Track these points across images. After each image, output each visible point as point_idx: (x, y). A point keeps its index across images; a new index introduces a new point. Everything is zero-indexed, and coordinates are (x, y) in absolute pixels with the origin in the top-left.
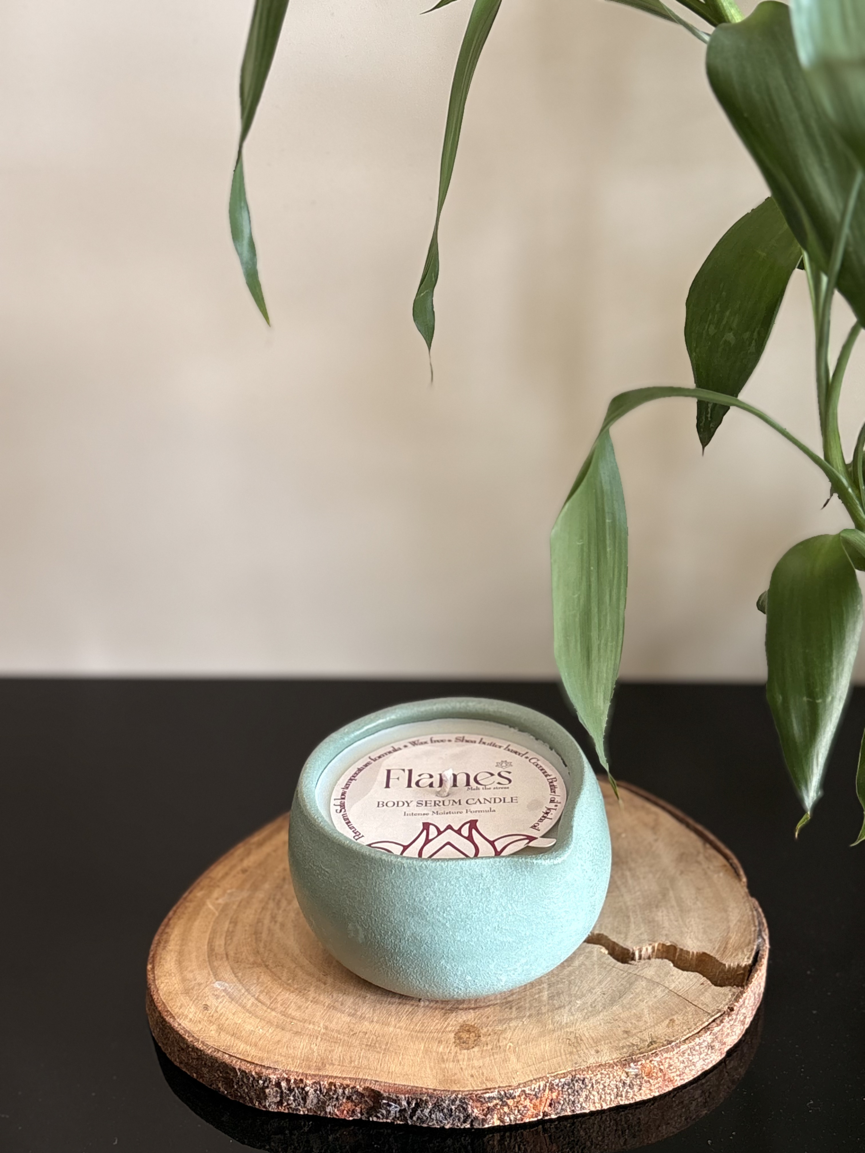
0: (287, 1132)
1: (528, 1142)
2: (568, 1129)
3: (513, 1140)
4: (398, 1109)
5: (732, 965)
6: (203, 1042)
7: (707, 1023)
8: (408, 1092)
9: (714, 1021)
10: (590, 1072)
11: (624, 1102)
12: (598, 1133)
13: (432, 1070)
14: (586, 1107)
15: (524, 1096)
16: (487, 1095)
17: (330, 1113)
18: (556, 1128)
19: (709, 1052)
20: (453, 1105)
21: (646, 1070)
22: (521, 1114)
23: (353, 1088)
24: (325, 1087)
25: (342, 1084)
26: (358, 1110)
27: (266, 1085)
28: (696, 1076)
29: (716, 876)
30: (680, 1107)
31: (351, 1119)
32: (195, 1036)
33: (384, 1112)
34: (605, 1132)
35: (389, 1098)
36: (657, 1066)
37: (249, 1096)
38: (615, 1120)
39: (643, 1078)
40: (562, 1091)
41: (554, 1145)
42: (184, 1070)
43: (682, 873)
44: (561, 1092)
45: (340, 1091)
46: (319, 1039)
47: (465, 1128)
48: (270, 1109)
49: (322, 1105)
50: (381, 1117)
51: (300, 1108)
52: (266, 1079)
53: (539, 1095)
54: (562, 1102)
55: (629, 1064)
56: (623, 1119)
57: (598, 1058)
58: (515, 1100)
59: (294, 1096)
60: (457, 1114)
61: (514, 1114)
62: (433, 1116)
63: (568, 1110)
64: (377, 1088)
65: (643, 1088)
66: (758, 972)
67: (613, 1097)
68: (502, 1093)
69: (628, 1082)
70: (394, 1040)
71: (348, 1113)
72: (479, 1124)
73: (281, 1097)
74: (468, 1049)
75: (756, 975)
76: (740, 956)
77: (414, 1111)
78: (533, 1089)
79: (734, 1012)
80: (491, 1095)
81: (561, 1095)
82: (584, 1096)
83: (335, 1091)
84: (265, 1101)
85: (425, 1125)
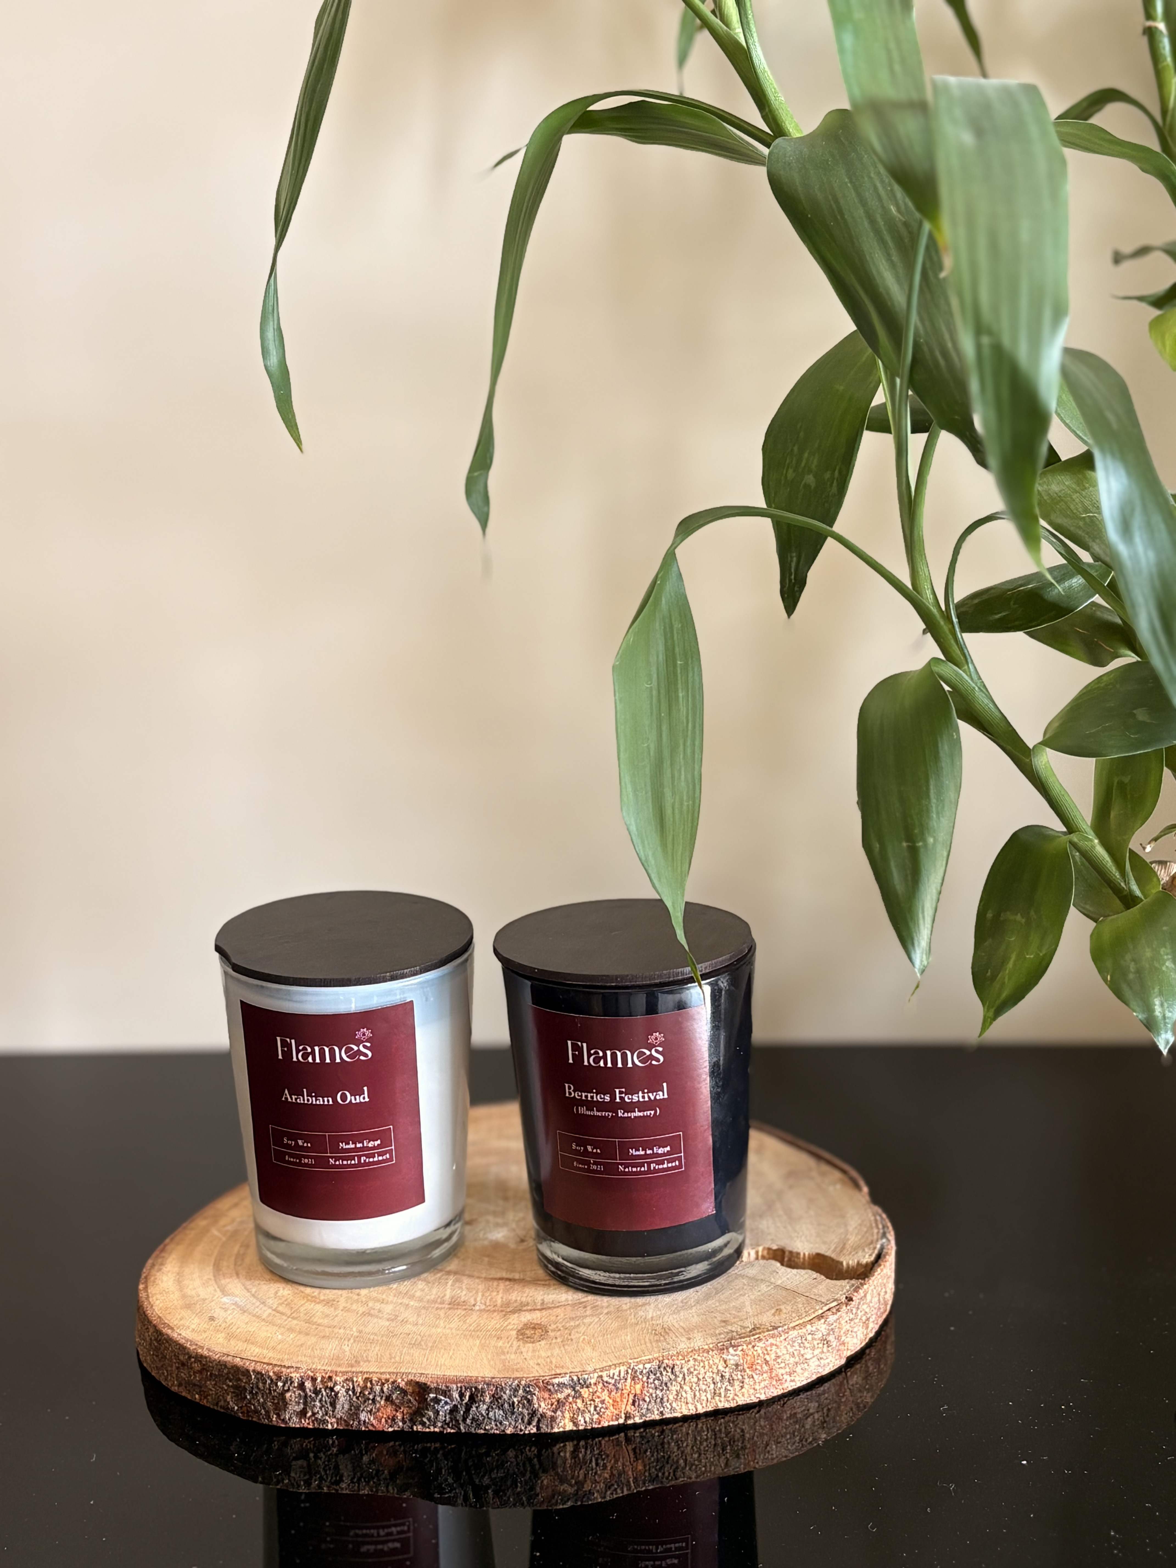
0: (311, 1455)
1: (608, 1456)
2: (656, 1439)
3: (589, 1452)
4: (447, 1407)
5: (851, 1262)
6: (209, 1350)
7: (820, 1312)
8: (460, 1382)
9: (829, 1310)
10: (680, 1357)
11: (723, 1404)
12: (692, 1447)
13: (489, 1362)
14: (677, 1408)
15: (601, 1385)
16: (556, 1381)
17: (365, 1421)
18: (641, 1437)
19: (825, 1350)
20: (515, 1396)
21: (749, 1358)
22: (598, 1414)
23: (393, 1383)
24: (359, 1385)
25: (380, 1379)
26: (399, 1416)
27: (286, 1388)
28: (809, 1381)
29: (831, 1189)
30: (791, 1421)
31: (390, 1430)
32: (199, 1344)
33: (431, 1414)
34: (702, 1448)
35: (437, 1390)
36: (762, 1355)
37: (264, 1409)
38: (713, 1430)
39: (745, 1371)
40: (648, 1383)
41: (640, 1461)
42: (184, 1394)
43: (791, 1187)
44: (646, 1384)
45: (378, 1388)
46: (352, 1341)
47: (530, 1433)
48: (291, 1425)
49: (354, 1411)
50: (428, 1423)
51: (327, 1418)
52: (287, 1378)
53: (620, 1386)
54: (647, 1399)
55: (727, 1349)
56: (723, 1430)
57: (690, 1343)
58: (591, 1390)
59: (321, 1401)
60: (520, 1409)
61: (589, 1412)
62: (491, 1414)
63: (656, 1412)
64: (422, 1380)
65: (746, 1386)
66: (882, 1267)
67: (709, 1397)
68: (575, 1378)
69: (727, 1375)
70: (443, 1339)
71: (386, 1421)
72: (547, 1426)
73: (305, 1403)
74: (533, 1342)
75: (879, 1270)
76: (860, 1253)
77: (468, 1408)
78: (611, 1375)
79: (853, 1303)
80: (561, 1380)
81: (646, 1389)
82: (675, 1393)
83: (371, 1389)
84: (285, 1411)
85: (482, 1432)
